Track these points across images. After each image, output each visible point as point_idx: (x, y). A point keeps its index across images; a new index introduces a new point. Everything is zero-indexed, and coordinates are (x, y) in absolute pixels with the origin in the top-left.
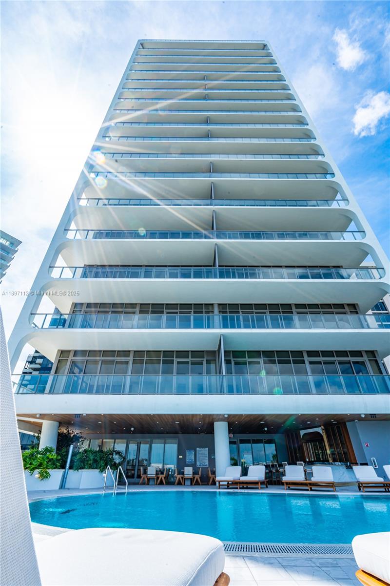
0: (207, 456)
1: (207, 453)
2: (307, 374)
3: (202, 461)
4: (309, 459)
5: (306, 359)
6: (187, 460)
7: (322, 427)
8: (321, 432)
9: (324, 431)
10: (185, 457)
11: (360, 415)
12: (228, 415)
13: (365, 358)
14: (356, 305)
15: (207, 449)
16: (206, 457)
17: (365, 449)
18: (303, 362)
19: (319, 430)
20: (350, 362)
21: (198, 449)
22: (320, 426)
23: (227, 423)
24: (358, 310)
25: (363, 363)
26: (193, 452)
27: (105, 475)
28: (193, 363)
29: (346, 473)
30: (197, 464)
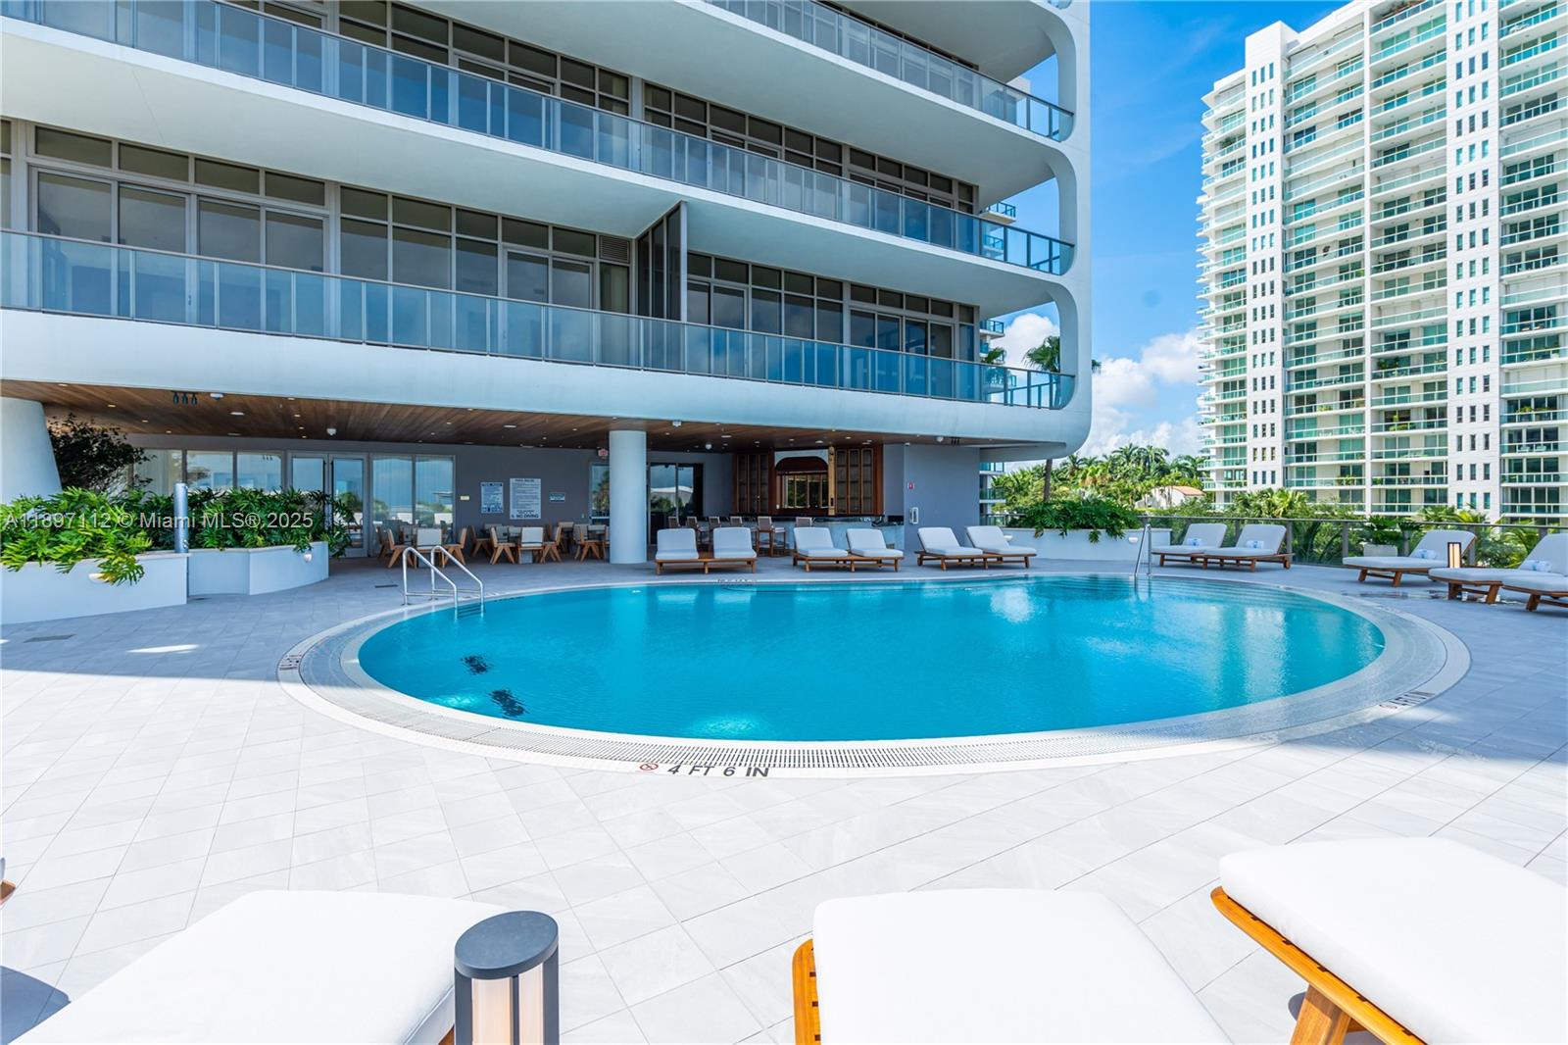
0: (539, 497)
1: (539, 490)
2: (842, 342)
3: (523, 506)
4: (781, 506)
5: (848, 303)
6: (484, 506)
7: (832, 449)
8: (826, 459)
9: (832, 457)
10: (476, 498)
11: (936, 437)
12: (683, 422)
13: (954, 321)
14: (974, 189)
15: (538, 481)
16: (536, 497)
17: (906, 491)
18: (840, 308)
19: (824, 455)
20: (926, 324)
21: (512, 481)
22: (827, 447)
23: (644, 433)
24: (974, 204)
25: (947, 330)
26: (501, 488)
27: (308, 556)
28: (557, 265)
29: (851, 531)
30: (511, 514)
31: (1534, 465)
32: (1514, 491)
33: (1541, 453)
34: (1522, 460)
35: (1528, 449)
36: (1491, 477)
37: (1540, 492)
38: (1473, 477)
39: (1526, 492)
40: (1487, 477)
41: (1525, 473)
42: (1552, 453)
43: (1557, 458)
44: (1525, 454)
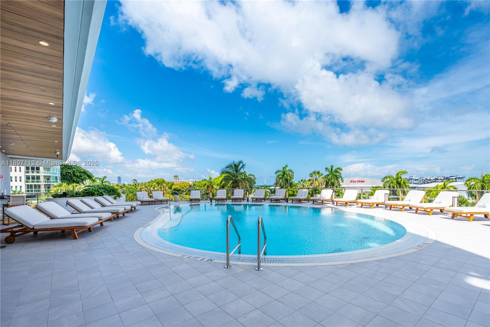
31: (33, 178)
32: (28, 186)
33: (35, 174)
34: (30, 176)
35: (32, 173)
36: (22, 181)
37: (35, 186)
38: (16, 181)
39: (31, 186)
40: (21, 181)
41: (31, 180)
42: (38, 174)
43: (40, 176)
44: (30, 174)
